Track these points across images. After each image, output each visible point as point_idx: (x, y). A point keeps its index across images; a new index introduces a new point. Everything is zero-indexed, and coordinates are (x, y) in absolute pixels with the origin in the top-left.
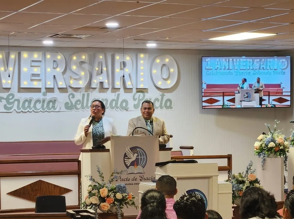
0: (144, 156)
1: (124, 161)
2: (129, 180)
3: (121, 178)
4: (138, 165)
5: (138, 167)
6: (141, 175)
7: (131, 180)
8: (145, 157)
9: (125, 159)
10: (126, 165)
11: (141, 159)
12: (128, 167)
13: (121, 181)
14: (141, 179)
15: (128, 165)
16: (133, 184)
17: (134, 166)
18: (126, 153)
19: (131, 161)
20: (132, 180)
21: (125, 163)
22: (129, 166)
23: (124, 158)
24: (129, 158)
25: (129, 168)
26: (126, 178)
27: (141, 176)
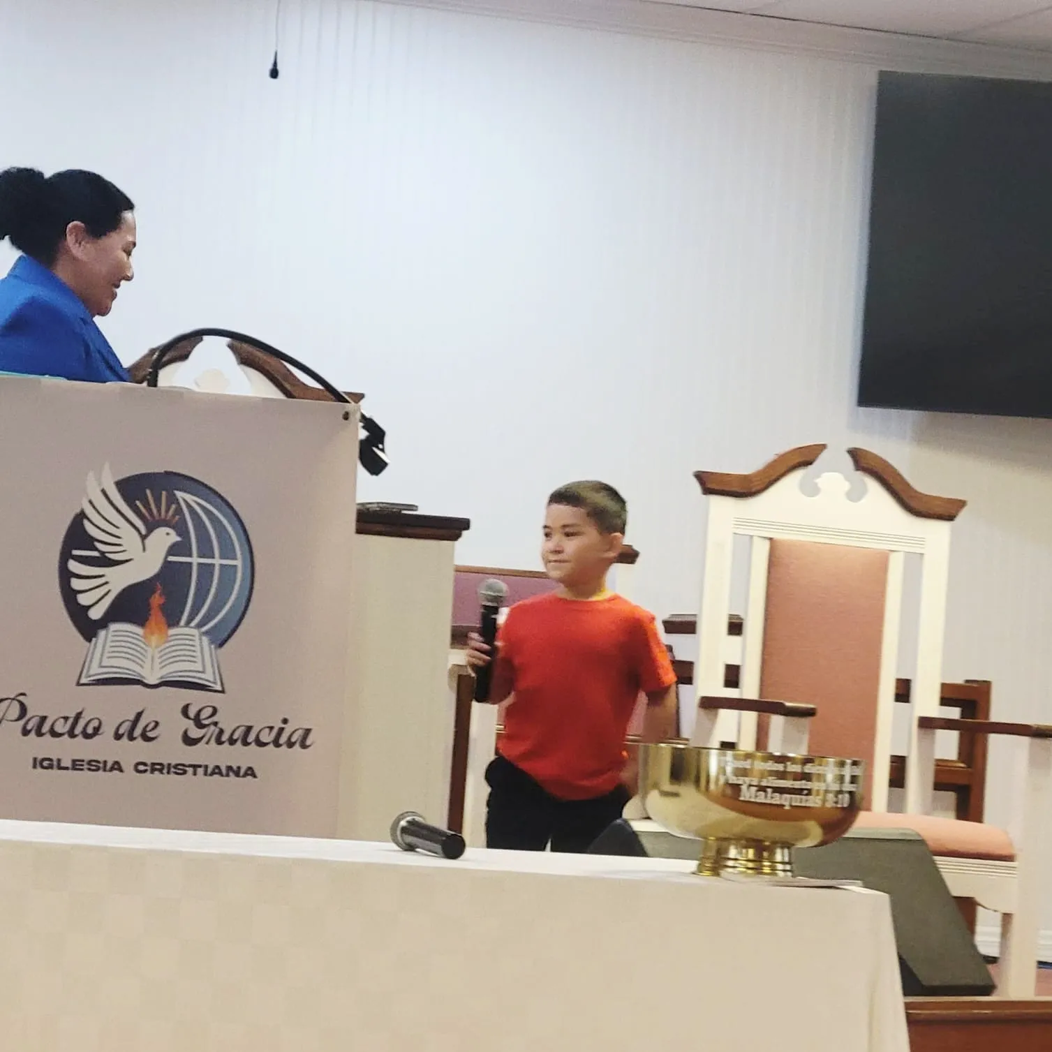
0: (227, 552)
1: (66, 576)
2: (90, 730)
3: (23, 709)
4: (173, 621)
5: (172, 631)
6: (197, 699)
7: (108, 730)
8: (238, 563)
9: (73, 566)
10: (78, 614)
11: (206, 570)
12: (88, 629)
13: (26, 732)
14: (195, 733)
15: (96, 614)
16: (117, 766)
17: (141, 620)
18: (82, 516)
19: (118, 580)
20: (118, 736)
21: (69, 596)
22: (103, 623)
23: (65, 556)
24: (104, 561)
25: (102, 633)
26: (72, 715)
27: (192, 713)
